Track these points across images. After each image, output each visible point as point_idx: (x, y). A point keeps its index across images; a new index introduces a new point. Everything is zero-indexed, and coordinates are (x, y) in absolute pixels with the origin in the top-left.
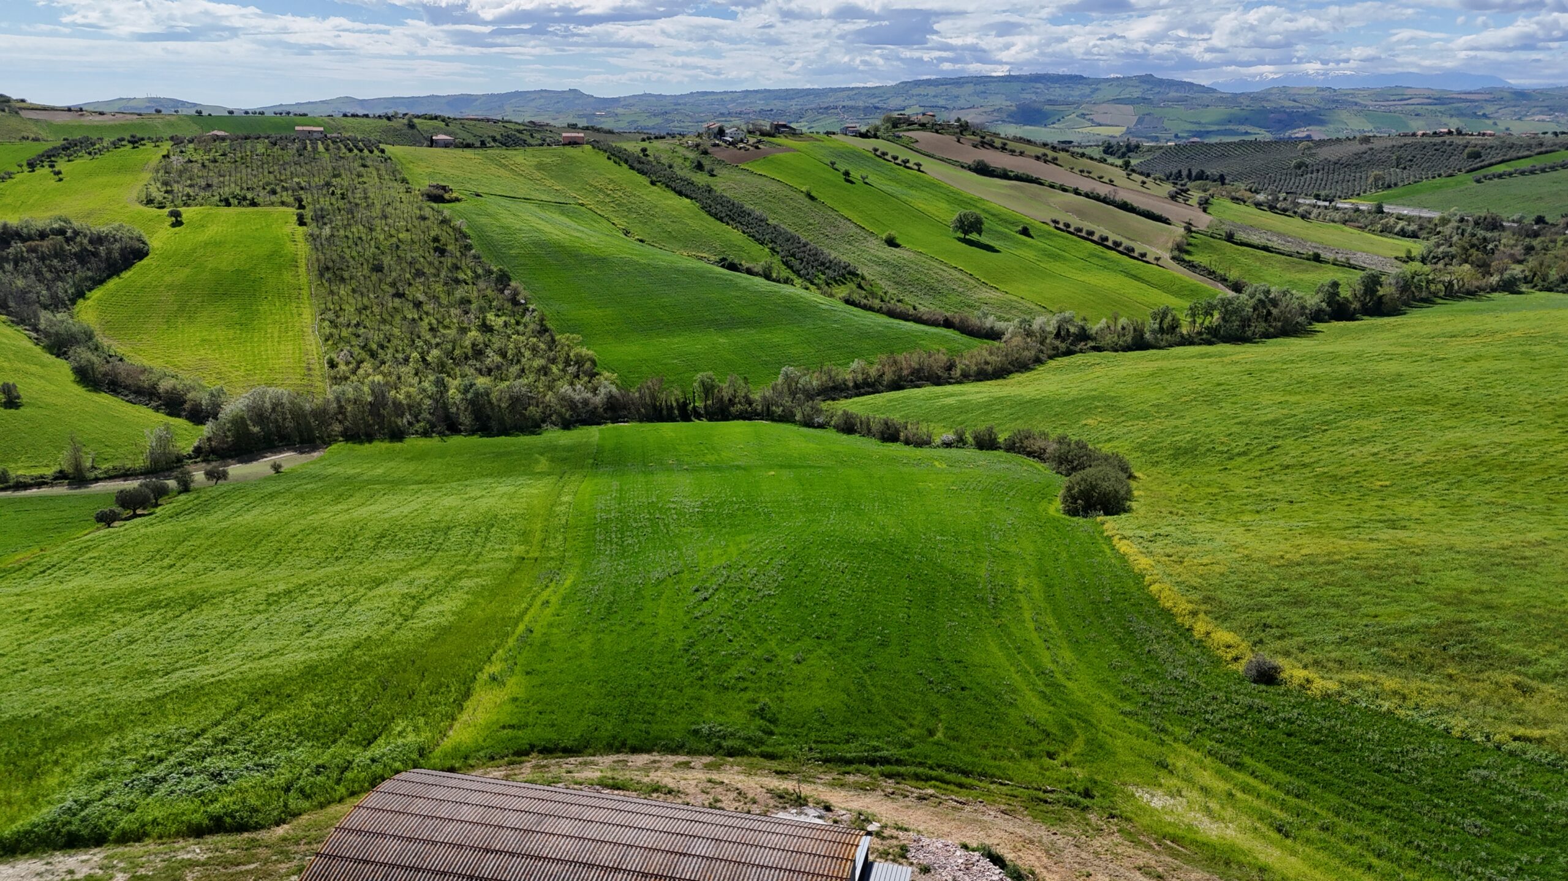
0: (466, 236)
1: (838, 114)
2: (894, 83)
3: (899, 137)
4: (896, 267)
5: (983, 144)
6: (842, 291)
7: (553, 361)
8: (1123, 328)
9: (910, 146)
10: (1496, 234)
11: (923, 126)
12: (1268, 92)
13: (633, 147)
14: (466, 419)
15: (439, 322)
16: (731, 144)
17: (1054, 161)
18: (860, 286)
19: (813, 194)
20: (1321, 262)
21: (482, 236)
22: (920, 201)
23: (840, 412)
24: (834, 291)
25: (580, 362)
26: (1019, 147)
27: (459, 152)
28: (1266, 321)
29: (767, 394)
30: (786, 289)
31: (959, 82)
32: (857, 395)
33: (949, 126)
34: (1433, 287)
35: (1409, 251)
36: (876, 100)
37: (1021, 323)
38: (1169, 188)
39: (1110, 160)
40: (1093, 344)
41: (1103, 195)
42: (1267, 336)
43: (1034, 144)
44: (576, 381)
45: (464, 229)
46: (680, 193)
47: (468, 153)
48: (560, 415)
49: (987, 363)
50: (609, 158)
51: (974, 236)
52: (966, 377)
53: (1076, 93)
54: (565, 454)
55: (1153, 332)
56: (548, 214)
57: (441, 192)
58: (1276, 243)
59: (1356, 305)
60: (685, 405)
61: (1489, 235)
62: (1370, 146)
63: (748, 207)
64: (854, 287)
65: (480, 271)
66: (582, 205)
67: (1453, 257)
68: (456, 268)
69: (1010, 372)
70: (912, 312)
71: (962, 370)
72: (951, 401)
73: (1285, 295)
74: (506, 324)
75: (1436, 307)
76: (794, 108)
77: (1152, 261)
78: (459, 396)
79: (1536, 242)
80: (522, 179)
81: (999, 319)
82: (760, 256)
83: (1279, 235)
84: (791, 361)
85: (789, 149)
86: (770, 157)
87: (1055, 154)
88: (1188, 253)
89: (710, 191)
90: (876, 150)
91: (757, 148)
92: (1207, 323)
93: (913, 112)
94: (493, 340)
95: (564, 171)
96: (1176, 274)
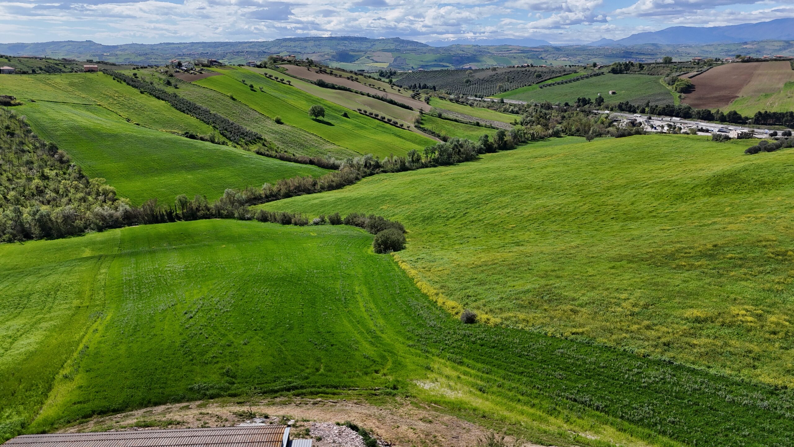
0: (27, 125)
1: (244, 55)
2: (273, 40)
3: (278, 68)
4: (283, 134)
5: (321, 71)
6: (254, 148)
7: (89, 194)
8: (396, 161)
9: (284, 72)
10: (550, 111)
11: (290, 62)
12: (451, 47)
13: (129, 73)
14: (36, 231)
15: (13, 175)
16: (186, 71)
17: (356, 80)
18: (264, 145)
19: (234, 97)
20: (480, 126)
21: (38, 125)
22: (291, 100)
23: (259, 211)
24: (250, 148)
25: (105, 193)
26: (339, 73)
27: (18, 77)
28: (459, 154)
29: (218, 204)
30: (224, 148)
31: (306, 40)
32: (267, 202)
33: (303, 62)
34: (526, 136)
35: (516, 120)
36: (264, 48)
37: (348, 160)
38: (411, 93)
39: (383, 79)
40: (382, 169)
41: (381, 96)
42: (459, 161)
43: (346, 71)
44: (104, 204)
45: (25, 121)
46: (158, 98)
47: (24, 77)
48: (96, 224)
49: (333, 181)
50: (114, 79)
51: (320, 118)
52: (323, 189)
53: (364, 46)
54: (101, 246)
55: (409, 162)
56: (78, 111)
57: (8, 100)
58: (460, 118)
59: (496, 145)
60: (171, 213)
61: (547, 112)
62: (496, 72)
63: (199, 104)
64: (261, 145)
65: (38, 145)
66: (100, 105)
67: (534, 122)
68: (22, 143)
69: (344, 185)
70: (292, 157)
71: (321, 185)
72: (316, 201)
73: (466, 142)
74: (57, 175)
75: (528, 145)
76: (220, 52)
77: (406, 128)
78: (30, 218)
79: (566, 114)
80: (60, 91)
81: (337, 159)
82: (208, 130)
83: (461, 114)
84: (230, 186)
85: (219, 74)
86: (209, 78)
87: (357, 77)
88: (422, 124)
89: (176, 97)
90: (266, 74)
91: (201, 73)
92: (433, 157)
93: (284, 54)
94: (50, 184)
95: (86, 87)
96: (417, 134)
